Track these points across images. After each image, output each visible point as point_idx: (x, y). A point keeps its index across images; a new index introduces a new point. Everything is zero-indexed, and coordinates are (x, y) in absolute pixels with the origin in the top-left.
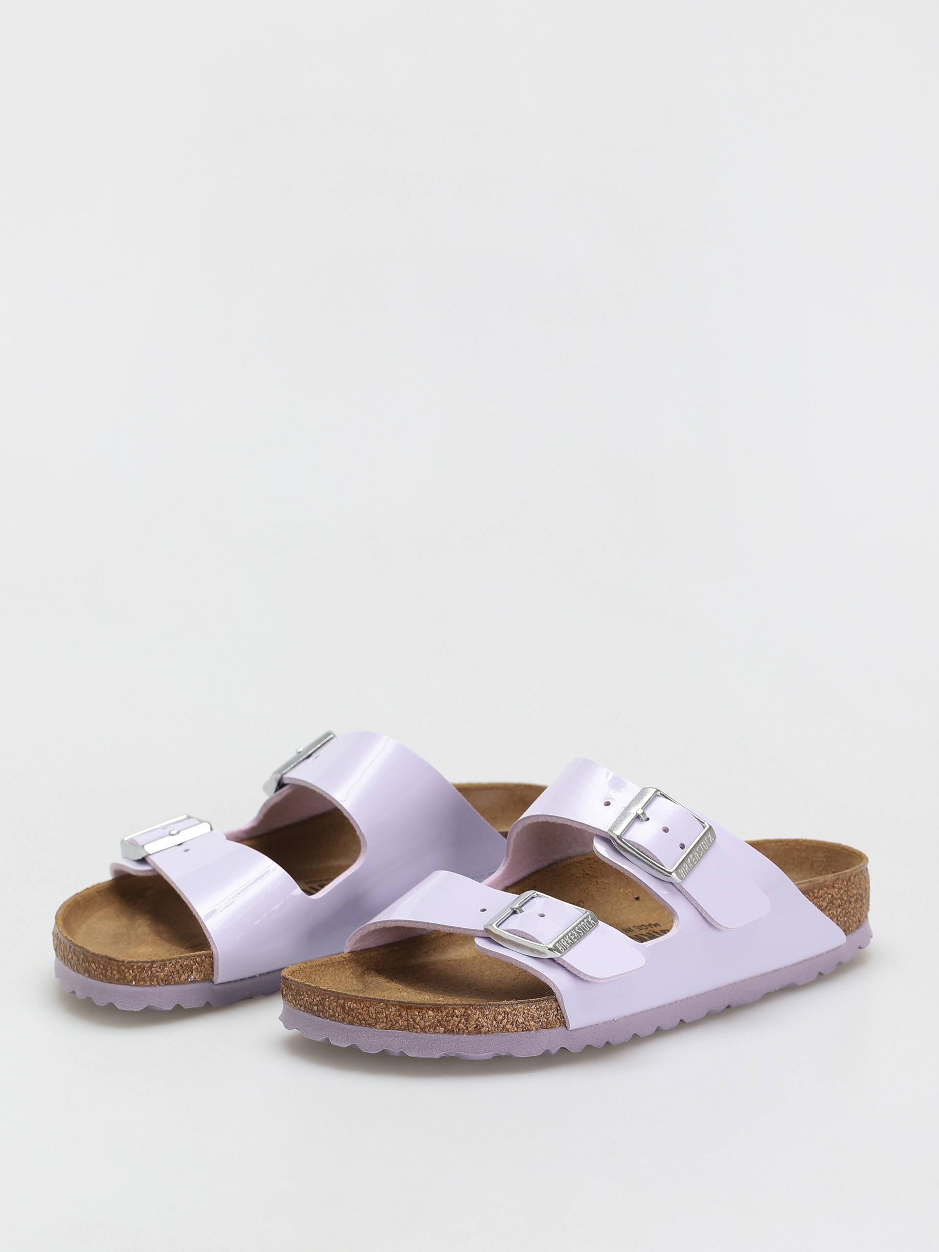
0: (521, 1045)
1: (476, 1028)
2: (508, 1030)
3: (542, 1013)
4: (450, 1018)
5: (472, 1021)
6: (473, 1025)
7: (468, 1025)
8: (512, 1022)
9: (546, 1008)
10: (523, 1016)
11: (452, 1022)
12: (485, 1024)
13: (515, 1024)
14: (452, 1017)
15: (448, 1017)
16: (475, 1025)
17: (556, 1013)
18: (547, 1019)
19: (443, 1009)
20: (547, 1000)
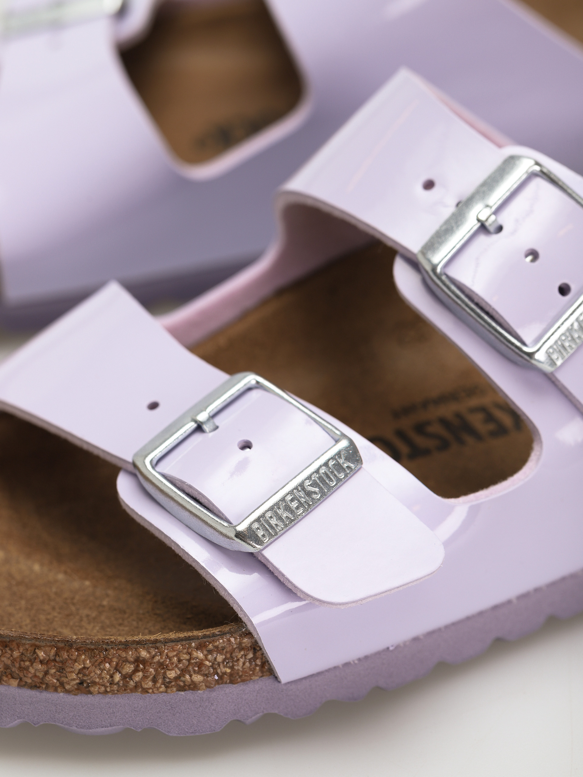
0: (178, 715)
1: (81, 686)
2: (145, 691)
3: (220, 658)
4: (27, 663)
5: (71, 672)
6: (74, 680)
7: (65, 680)
8: (154, 677)
9: (229, 649)
10: (176, 666)
11: (32, 670)
12: (97, 680)
13: (160, 681)
14: (32, 662)
15: (23, 661)
16: (78, 681)
17: (251, 655)
18: (232, 668)
19: (14, 645)
20: (231, 633)
